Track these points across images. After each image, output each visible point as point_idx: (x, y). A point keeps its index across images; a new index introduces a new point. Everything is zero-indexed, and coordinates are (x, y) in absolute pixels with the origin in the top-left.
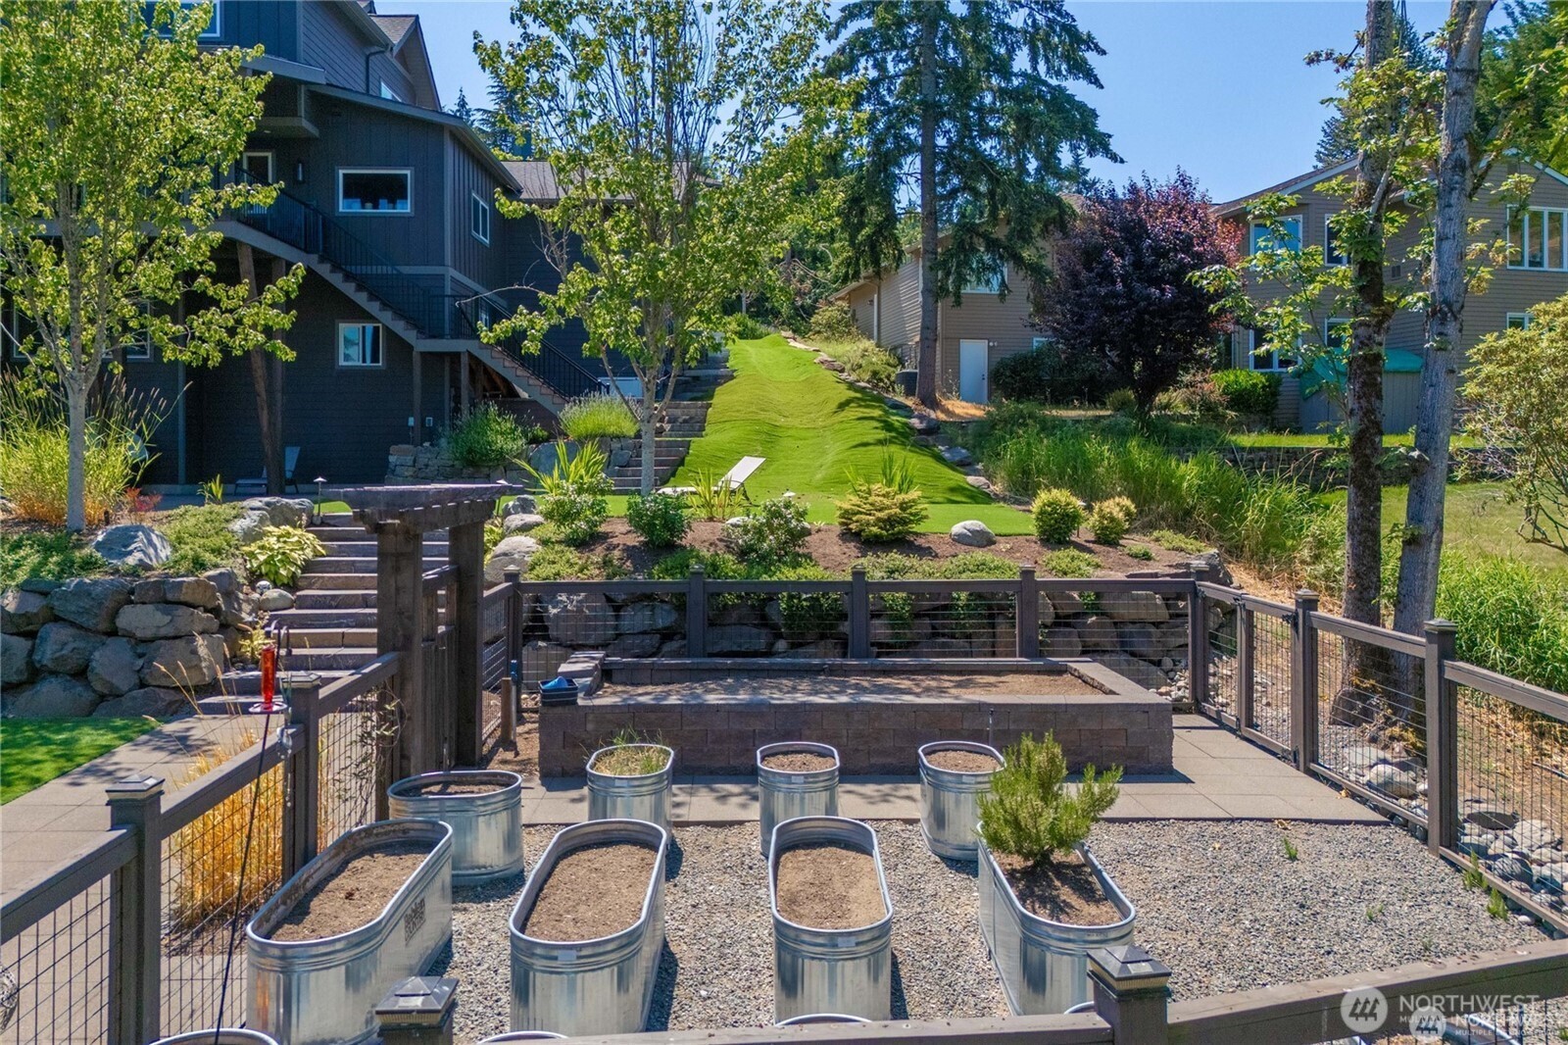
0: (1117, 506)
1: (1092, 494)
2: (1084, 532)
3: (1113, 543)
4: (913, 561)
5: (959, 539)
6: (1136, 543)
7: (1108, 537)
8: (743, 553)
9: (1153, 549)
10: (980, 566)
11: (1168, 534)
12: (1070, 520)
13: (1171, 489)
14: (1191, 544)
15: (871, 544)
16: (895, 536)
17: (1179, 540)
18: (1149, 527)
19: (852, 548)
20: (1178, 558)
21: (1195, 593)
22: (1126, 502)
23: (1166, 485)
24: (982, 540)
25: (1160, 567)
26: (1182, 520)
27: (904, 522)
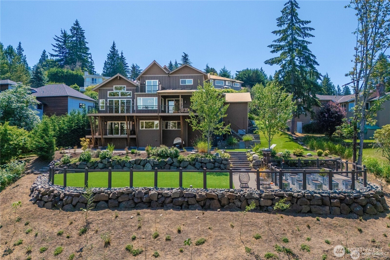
0: (327, 152)
1: (324, 150)
2: (323, 155)
3: (327, 156)
4: (304, 158)
5: (308, 155)
6: (330, 156)
7: (326, 155)
8: (283, 157)
9: (332, 157)
10: (311, 158)
11: (334, 155)
12: (322, 153)
13: (335, 149)
14: (337, 156)
15: (298, 156)
16: (300, 155)
17: (335, 156)
18: (331, 154)
19: (295, 156)
20: (335, 158)
21: (336, 161)
22: (328, 151)
23: (334, 148)
24: (311, 155)
25: (332, 159)
26: (336, 153)
27: (302, 153)
